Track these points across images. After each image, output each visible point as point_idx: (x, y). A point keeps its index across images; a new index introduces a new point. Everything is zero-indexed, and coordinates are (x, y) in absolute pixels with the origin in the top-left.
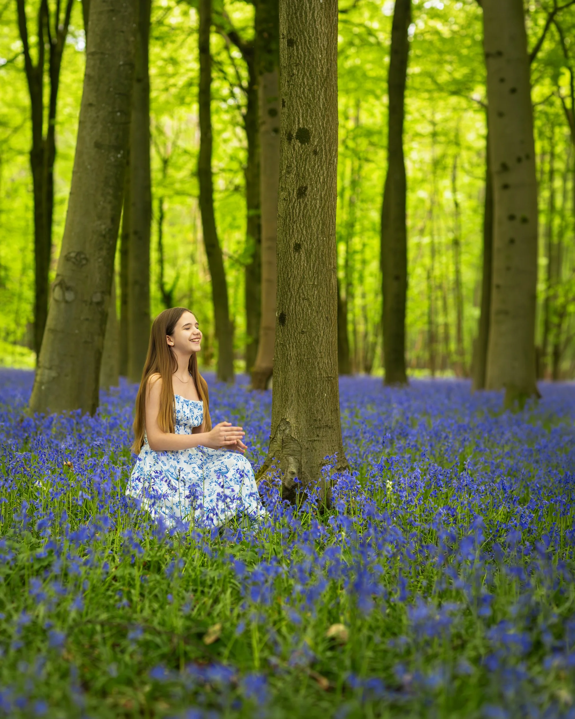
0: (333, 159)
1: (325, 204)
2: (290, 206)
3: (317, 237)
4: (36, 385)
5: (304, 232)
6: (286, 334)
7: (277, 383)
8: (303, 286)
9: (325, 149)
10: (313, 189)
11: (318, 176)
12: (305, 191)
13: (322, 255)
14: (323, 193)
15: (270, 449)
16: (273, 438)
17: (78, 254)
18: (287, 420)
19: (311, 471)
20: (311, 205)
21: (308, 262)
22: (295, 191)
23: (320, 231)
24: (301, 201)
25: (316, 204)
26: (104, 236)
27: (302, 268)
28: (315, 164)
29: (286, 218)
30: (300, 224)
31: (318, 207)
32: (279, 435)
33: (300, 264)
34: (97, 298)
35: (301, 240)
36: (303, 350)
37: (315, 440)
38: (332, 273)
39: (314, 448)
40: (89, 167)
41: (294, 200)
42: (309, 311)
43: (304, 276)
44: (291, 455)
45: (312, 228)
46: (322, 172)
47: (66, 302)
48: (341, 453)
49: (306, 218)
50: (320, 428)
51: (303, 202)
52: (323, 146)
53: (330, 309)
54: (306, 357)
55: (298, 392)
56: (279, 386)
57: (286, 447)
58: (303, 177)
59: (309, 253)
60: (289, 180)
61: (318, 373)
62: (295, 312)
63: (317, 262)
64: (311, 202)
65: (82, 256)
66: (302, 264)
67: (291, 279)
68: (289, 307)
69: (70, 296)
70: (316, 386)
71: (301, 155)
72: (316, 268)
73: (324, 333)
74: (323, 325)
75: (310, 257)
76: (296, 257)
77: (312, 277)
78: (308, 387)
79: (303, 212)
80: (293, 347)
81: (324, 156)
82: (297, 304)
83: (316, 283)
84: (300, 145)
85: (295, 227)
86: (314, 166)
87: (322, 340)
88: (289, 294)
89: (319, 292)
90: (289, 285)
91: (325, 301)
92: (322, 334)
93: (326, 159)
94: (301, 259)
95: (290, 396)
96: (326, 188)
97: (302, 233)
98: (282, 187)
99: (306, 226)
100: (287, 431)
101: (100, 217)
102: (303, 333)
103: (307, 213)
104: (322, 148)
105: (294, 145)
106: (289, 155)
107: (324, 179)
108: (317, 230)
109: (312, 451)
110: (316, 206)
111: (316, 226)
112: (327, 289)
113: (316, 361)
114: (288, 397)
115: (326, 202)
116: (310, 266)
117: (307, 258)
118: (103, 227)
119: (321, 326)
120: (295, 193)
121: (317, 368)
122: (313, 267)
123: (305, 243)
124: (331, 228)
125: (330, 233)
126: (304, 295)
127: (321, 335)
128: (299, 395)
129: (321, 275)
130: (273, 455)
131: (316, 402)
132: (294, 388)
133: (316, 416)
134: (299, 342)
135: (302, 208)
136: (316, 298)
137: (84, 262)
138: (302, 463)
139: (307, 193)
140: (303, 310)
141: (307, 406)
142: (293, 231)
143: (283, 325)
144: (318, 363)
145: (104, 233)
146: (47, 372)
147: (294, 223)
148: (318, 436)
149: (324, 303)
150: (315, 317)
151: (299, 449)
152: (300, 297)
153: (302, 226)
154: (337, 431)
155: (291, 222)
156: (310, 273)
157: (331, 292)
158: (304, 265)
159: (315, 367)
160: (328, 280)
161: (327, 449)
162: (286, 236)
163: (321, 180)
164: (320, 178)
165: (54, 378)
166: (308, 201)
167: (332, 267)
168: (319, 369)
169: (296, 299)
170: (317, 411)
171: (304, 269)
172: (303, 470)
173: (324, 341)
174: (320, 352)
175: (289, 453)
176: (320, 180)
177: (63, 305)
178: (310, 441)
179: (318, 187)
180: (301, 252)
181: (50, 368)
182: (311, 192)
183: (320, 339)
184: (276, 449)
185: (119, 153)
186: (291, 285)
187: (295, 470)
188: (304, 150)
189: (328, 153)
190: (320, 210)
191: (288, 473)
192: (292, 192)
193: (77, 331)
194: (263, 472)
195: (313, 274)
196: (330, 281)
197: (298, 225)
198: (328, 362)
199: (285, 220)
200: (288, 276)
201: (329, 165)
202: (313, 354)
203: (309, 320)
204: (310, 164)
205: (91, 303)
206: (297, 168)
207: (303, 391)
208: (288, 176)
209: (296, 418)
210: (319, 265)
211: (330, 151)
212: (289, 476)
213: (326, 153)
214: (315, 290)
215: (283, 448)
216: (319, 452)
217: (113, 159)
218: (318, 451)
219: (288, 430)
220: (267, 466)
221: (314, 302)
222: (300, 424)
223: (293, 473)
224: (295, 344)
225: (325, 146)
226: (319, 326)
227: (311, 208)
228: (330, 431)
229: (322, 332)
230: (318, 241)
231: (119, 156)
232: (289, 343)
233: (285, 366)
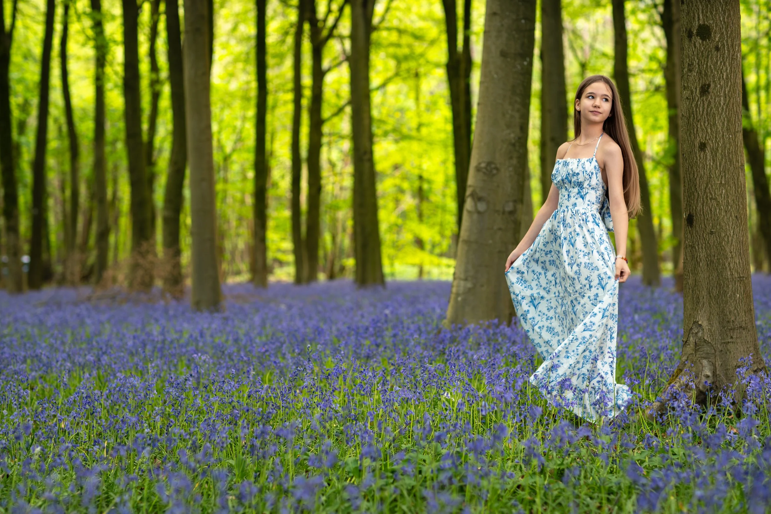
0: (736, 54)
1: (729, 101)
2: (693, 105)
3: (723, 135)
4: (453, 296)
5: (709, 130)
6: (694, 235)
7: (688, 286)
8: (710, 186)
9: (728, 45)
10: (716, 86)
11: (721, 72)
12: (708, 88)
13: (729, 153)
14: (727, 90)
15: (683, 353)
16: (686, 342)
17: (489, 164)
18: (700, 323)
19: (726, 374)
20: (715, 102)
21: (714, 160)
22: (698, 89)
23: (725, 129)
24: (704, 99)
25: (720, 100)
26: (514, 145)
27: (708, 167)
28: (717, 61)
29: (690, 117)
30: (705, 122)
31: (722, 104)
32: (691, 339)
33: (706, 163)
34: (509, 207)
35: (706, 139)
36: (712, 251)
37: (728, 342)
38: (740, 171)
39: (728, 350)
40: (495, 76)
41: (697, 99)
42: (718, 211)
43: (710, 176)
44: (705, 358)
45: (717, 126)
46: (724, 68)
47: (479, 213)
48: (757, 354)
49: (710, 116)
50: (733, 329)
51: (706, 100)
52: (725, 42)
53: (739, 207)
54: (716, 258)
55: (709, 293)
56: (689, 289)
57: (700, 350)
58: (706, 75)
59: (714, 152)
60: (691, 79)
61: (729, 273)
62: (703, 213)
63: (724, 160)
64: (715, 99)
65: (493, 166)
66: (708, 163)
67: (698, 179)
68: (696, 208)
69: (482, 207)
70: (728, 287)
71: (702, 52)
72: (723, 167)
73: (733, 232)
74: (732, 225)
75: (716, 156)
76: (702, 156)
77: (719, 176)
78: (720, 288)
79: (707, 110)
80: (702, 248)
81: (726, 52)
82: (705, 204)
83: (723, 182)
84: (701, 41)
85: (699, 126)
86: (717, 63)
87: (732, 240)
88: (696, 194)
89: (727, 191)
90: (696, 186)
91: (734, 200)
92: (732, 234)
93: (729, 55)
94: (706, 158)
95: (701, 298)
96: (729, 84)
97: (707, 131)
98: (684, 86)
99: (711, 125)
100: (700, 334)
101: (508, 126)
102: (712, 233)
103: (711, 110)
104: (724, 44)
105: (695, 43)
106: (690, 53)
107: (727, 75)
108: (722, 128)
109: (726, 353)
110: (720, 104)
111: (721, 124)
112: (735, 188)
113: (726, 261)
114: (699, 299)
115: (730, 98)
116: (717, 165)
117: (713, 157)
118: (512, 135)
119: (730, 226)
120: (698, 91)
121: (728, 269)
122: (720, 166)
123: (710, 142)
124: (737, 125)
125: (737, 130)
126: (712, 195)
127: (730, 235)
128: (710, 296)
129: (728, 173)
130: (686, 358)
131: (729, 304)
132: (705, 289)
133: (729, 317)
134: (708, 243)
135: (706, 106)
136: (724, 197)
137: (495, 172)
138: (717, 366)
139: (710, 90)
140: (711, 210)
141: (719, 308)
142: (697, 130)
143: (691, 227)
144: (729, 264)
145: (513, 141)
146: (462, 283)
147: (698, 121)
148: (732, 337)
149: (732, 202)
150: (724, 216)
151: (713, 351)
152: (707, 197)
153: (706, 124)
154: (751, 332)
155: (695, 120)
156: (717, 172)
157: (739, 190)
158: (710, 164)
159: (726, 268)
160: (736, 178)
161: (742, 350)
162: (690, 136)
163: (725, 77)
164: (723, 74)
165: (470, 289)
166: (712, 98)
167: (740, 164)
168: (730, 269)
169: (703, 199)
170: (730, 312)
171: (710, 168)
172: (718, 373)
173: (734, 240)
174: (731, 252)
175: (702, 356)
176: (723, 77)
177: (475, 216)
178: (724, 343)
179: (721, 84)
180: (707, 151)
181: (466, 279)
182: (714, 89)
183: (730, 239)
184: (689, 353)
185: (525, 60)
186: (697, 186)
187: (709, 373)
188: (706, 47)
189: (730, 48)
190: (725, 107)
191: (702, 377)
192: (694, 90)
193: (491, 242)
194: (677, 376)
195: (720, 173)
196: (738, 179)
197: (702, 124)
198: (739, 262)
199: (688, 119)
200: (694, 176)
201: (732, 60)
202: (723, 254)
203: (718, 220)
204: (712, 61)
205: (504, 213)
206: (699, 65)
207: (715, 292)
208: (690, 74)
209: (709, 320)
210: (725, 163)
211: (732, 45)
212: (704, 380)
213: (728, 48)
214: (722, 190)
215: (696, 351)
216: (734, 354)
217: (519, 67)
218: (732, 353)
219: (700, 333)
220: (681, 370)
221: (722, 201)
222: (712, 326)
223: (708, 377)
224: (704, 245)
225: (727, 41)
226: (729, 225)
227: (715, 106)
228: (744, 333)
229: (732, 232)
230: (723, 139)
231: (525, 63)
232: (698, 244)
233: (695, 268)
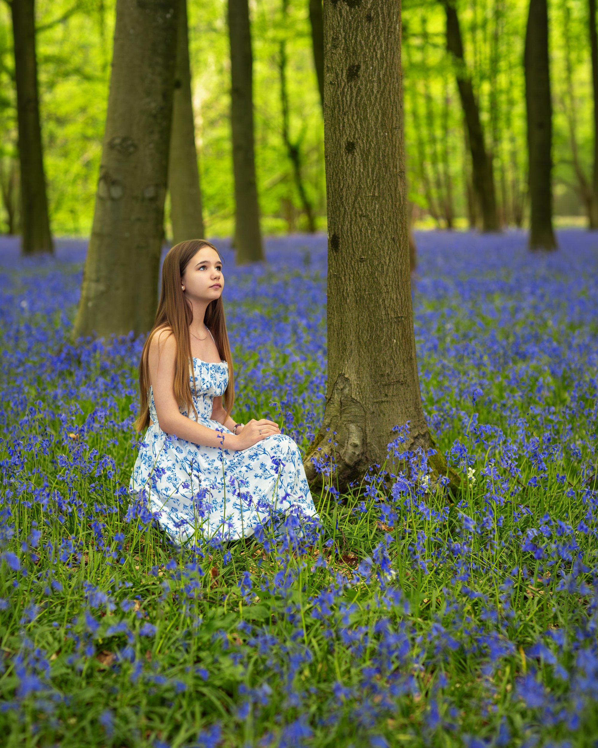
0: (393, 25)
1: (385, 87)
2: (339, 93)
3: (376, 133)
4: (82, 301)
5: (359, 126)
6: (340, 262)
7: (332, 327)
8: (359, 199)
9: (383, 13)
10: (367, 68)
11: (374, 50)
12: (357, 71)
13: (384, 156)
14: (381, 73)
15: (326, 413)
16: (330, 400)
17: (125, 140)
18: (346, 376)
19: (380, 442)
20: (366, 89)
21: (364, 166)
22: (345, 71)
23: (379, 124)
24: (353, 85)
25: (373, 87)
26: (155, 117)
27: (358, 174)
28: (369, 34)
29: (334, 108)
30: (353, 116)
31: (375, 92)
32: (336, 396)
33: (355, 170)
34: (150, 193)
35: (354, 138)
36: (362, 283)
37: (382, 402)
38: (399, 180)
39: (381, 411)
40: (132, 31)
41: (343, 84)
42: (369, 231)
43: (360, 186)
44: (352, 422)
45: (368, 120)
46: (379, 44)
47: (113, 199)
48: (418, 415)
49: (360, 107)
50: (388, 385)
51: (355, 86)
52: (379, 9)
53: (397, 226)
54: (367, 293)
55: (358, 338)
56: (334, 331)
57: (346, 411)
58: (355, 53)
59: (365, 155)
60: (336, 57)
61: (383, 313)
62: (351, 234)
63: (377, 165)
64: (366, 86)
65: (129, 142)
66: (357, 169)
67: (344, 190)
68: (342, 227)
69: (116, 192)
70: (382, 330)
71: (350, 22)
72: (377, 174)
73: (390, 259)
74: (388, 250)
75: (368, 160)
76: (349, 160)
77: (371, 186)
78: (372, 332)
79: (356, 100)
80: (350, 280)
81: (381, 22)
82: (353, 223)
83: (376, 194)
84: (348, 8)
85: (346, 120)
86: (368, 37)
87: (388, 270)
88: (342, 210)
89: (381, 206)
90: (342, 198)
91: (390, 217)
92: (387, 262)
93: (384, 26)
94: (355, 163)
95: (348, 344)
96: (385, 65)
97: (356, 128)
98: (327, 66)
99: (361, 119)
100: (346, 391)
101: (148, 93)
102: (362, 260)
103: (361, 100)
104: (378, 12)
105: (340, 10)
106: (335, 23)
107: (382, 54)
108: (376, 123)
109: (379, 416)
110: (372, 91)
111: (374, 118)
112: (392, 201)
113: (380, 297)
114: (346, 346)
115: (385, 84)
116: (368, 172)
117: (364, 160)
118: (153, 105)
119: (386, 251)
120: (344, 74)
121: (382, 307)
122: (373, 174)
123: (360, 141)
124: (395, 119)
125: (394, 126)
126: (362, 211)
127: (385, 263)
128: (360, 342)
129: (383, 183)
130: (329, 421)
131: (383, 352)
132: (353, 333)
133: (383, 369)
134: (357, 273)
135: (354, 94)
136: (378, 214)
137: (132, 149)
138: (367, 432)
139: (360, 73)
140: (361, 231)
141: (371, 357)
142: (344, 126)
143: (336, 251)
144: (384, 300)
145: (154, 112)
146: (93, 285)
147: (345, 114)
148: (386, 395)
149: (388, 220)
150: (377, 239)
151: (363, 413)
152: (356, 213)
153: (355, 118)
154: (412, 388)
155: (341, 113)
156: (368, 180)
157: (398, 203)
158: (360, 170)
159: (380, 306)
160: (393, 189)
161: (399, 411)
162: (335, 133)
163: (379, 56)
164: (377, 53)
165: (102, 294)
166: (362, 84)
167: (398, 170)
168: (385, 308)
169: (351, 215)
170: (385, 363)
171: (360, 176)
172: (368, 441)
173: (390, 270)
174: (386, 286)
175: (349, 419)
176: (376, 55)
177: (109, 204)
178: (377, 402)
179: (374, 65)
180: (356, 154)
181: (97, 281)
182: (365, 71)
183: (385, 268)
184: (333, 414)
185: (168, 12)
186: (344, 198)
187: (357, 442)
188: (354, 15)
189: (386, 18)
190: (378, 96)
191: (349, 446)
192: (340, 73)
193: (127, 235)
194: (318, 444)
195: (373, 183)
196: (396, 190)
197: (350, 118)
198: (397, 298)
199: (333, 111)
200: (339, 186)
201: (388, 35)
202: (376, 288)
203: (369, 243)
204: (362, 34)
205: (143, 199)
206: (346, 41)
207: (366, 337)
208: (334, 51)
209: (358, 372)
210: (379, 169)
211: (389, 14)
212: (350, 450)
213: (383, 18)
214: (375, 204)
215: (341, 412)
216: (389, 416)
217: (160, 21)
218: (387, 415)
219: (347, 389)
220: (323, 437)
221: (375, 219)
222: (362, 381)
223: (355, 446)
224: (352, 276)
225: (382, 9)
226: (383, 250)
227: (366, 94)
228: (402, 389)
229: (387, 258)
230: (377, 137)
231: (169, 16)
232: (345, 275)
233: (341, 305)
